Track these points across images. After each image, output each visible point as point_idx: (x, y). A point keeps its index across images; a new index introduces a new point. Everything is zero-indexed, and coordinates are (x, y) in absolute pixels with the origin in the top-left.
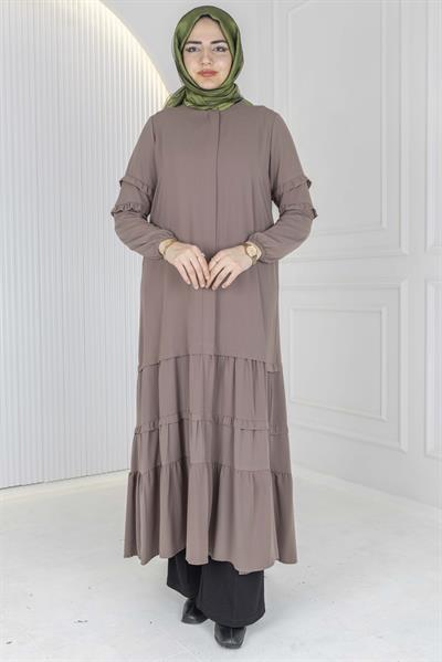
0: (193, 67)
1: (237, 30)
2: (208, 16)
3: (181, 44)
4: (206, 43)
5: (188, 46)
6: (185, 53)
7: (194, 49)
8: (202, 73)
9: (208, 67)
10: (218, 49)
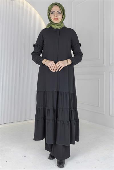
0: (52, 17)
1: (64, 9)
2: (56, 5)
3: (49, 12)
4: (56, 11)
5: (51, 12)
6: (51, 14)
7: (53, 13)
8: (55, 19)
9: (56, 17)
10: (59, 13)
